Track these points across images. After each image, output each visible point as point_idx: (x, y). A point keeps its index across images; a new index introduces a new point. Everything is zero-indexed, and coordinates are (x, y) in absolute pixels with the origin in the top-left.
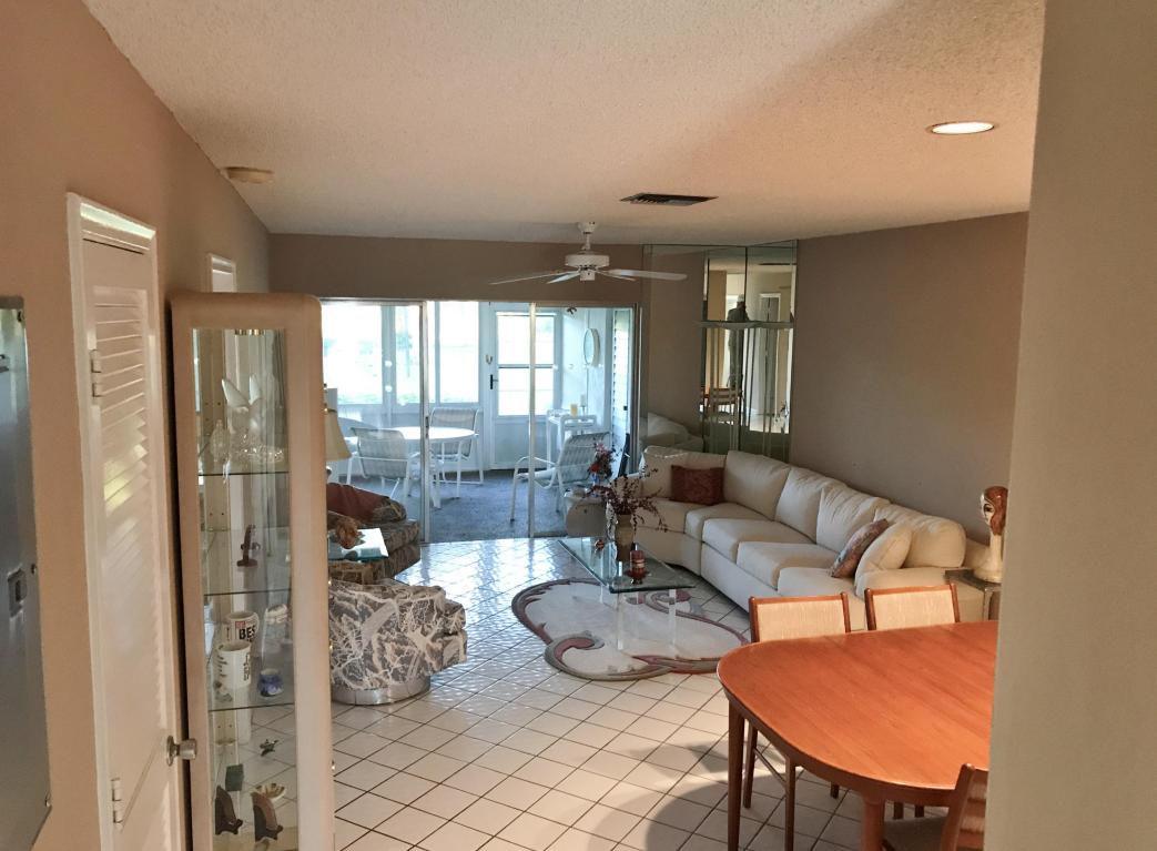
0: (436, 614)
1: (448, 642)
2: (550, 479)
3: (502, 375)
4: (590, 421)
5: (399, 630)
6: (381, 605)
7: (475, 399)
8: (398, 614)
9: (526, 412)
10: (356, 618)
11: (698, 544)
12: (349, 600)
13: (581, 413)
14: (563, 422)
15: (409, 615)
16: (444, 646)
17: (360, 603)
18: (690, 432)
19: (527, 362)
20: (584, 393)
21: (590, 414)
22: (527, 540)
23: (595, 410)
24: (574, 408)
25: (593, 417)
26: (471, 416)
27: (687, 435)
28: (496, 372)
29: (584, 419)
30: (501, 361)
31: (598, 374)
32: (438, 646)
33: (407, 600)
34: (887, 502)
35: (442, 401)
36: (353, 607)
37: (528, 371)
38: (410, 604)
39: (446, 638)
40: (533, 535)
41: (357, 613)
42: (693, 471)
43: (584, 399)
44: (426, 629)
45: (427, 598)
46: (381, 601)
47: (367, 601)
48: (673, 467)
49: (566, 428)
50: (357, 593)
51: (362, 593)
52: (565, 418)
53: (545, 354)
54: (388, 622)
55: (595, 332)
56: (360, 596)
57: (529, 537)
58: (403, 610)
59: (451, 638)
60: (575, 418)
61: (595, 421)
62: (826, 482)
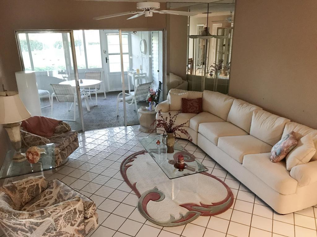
0: (78, 214)
1: (87, 223)
2: (131, 100)
3: (110, 58)
4: (144, 75)
5: (55, 230)
6: (41, 223)
7: (101, 67)
8: (54, 223)
9: (120, 70)
10: (27, 232)
11: (196, 133)
12: (20, 224)
13: (140, 72)
14: (134, 76)
15: (61, 221)
16: (85, 226)
17: (27, 225)
18: (183, 79)
19: (119, 52)
20: (141, 64)
21: (144, 72)
22: (124, 127)
23: (145, 71)
24: (138, 70)
25: (145, 74)
26: (99, 74)
27: (182, 81)
28: (108, 57)
29: (142, 74)
30: (110, 52)
31: (146, 57)
32: (82, 227)
33: (59, 215)
34: (290, 120)
35: (89, 68)
36: (24, 227)
37: (120, 55)
38: (61, 216)
39: (86, 221)
40: (126, 125)
41: (27, 230)
42: (191, 100)
43: (141, 67)
44: (73, 222)
45: (72, 208)
46: (41, 221)
47: (32, 223)
48: (182, 99)
49: (135, 78)
50: (24, 220)
51: (27, 220)
52: (135, 74)
53: (126, 49)
54: (49, 229)
55: (145, 41)
56: (26, 222)
57: (125, 125)
58: (56, 220)
59: (89, 220)
60: (138, 74)
61: (146, 75)
62: (254, 108)
